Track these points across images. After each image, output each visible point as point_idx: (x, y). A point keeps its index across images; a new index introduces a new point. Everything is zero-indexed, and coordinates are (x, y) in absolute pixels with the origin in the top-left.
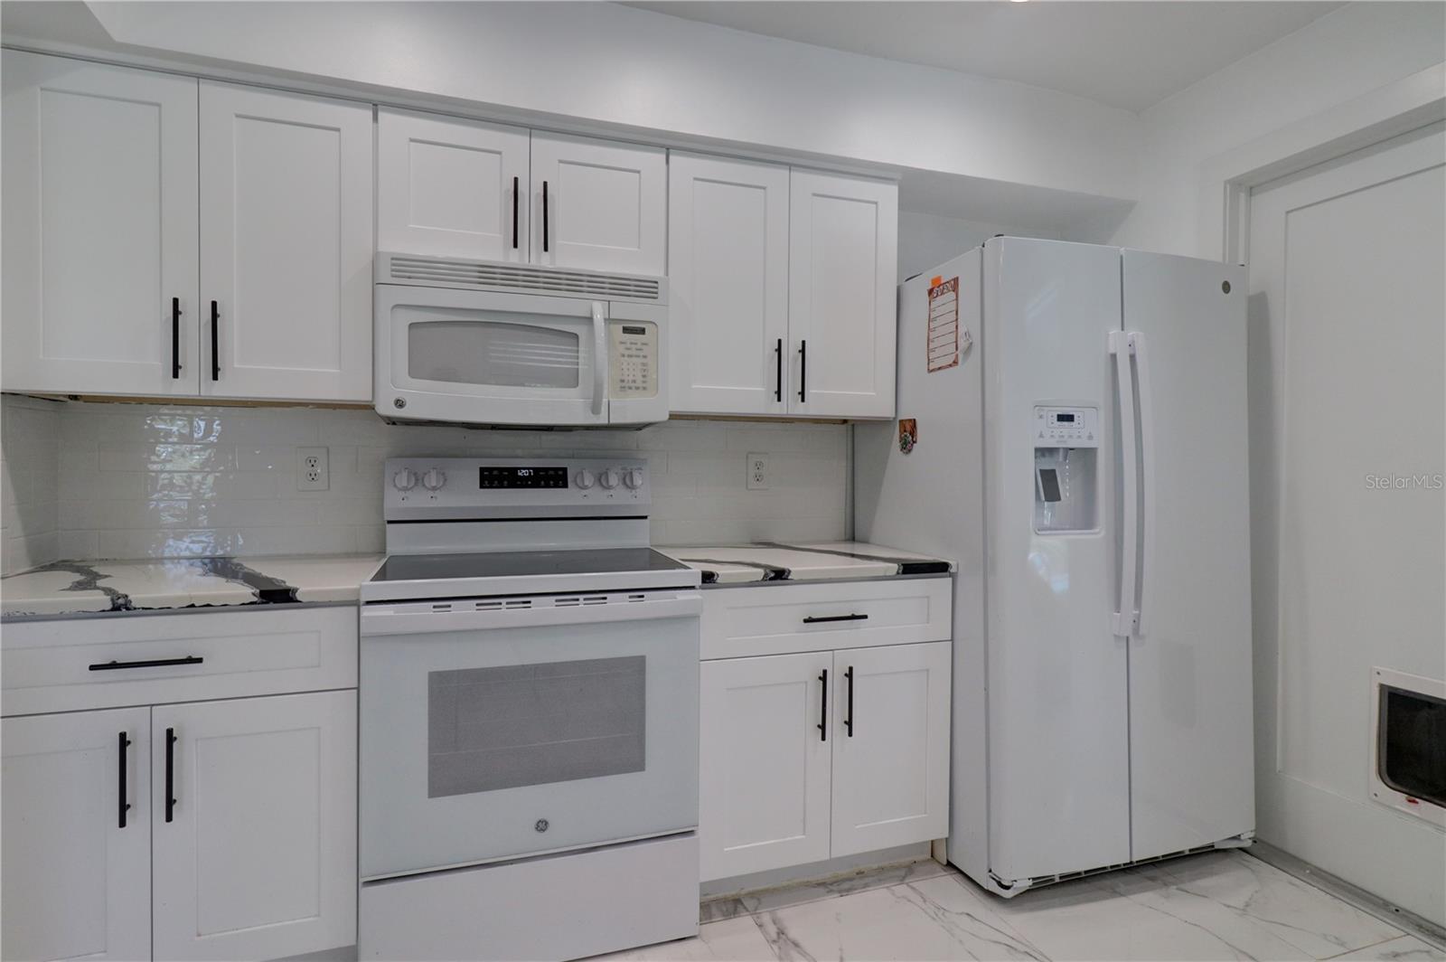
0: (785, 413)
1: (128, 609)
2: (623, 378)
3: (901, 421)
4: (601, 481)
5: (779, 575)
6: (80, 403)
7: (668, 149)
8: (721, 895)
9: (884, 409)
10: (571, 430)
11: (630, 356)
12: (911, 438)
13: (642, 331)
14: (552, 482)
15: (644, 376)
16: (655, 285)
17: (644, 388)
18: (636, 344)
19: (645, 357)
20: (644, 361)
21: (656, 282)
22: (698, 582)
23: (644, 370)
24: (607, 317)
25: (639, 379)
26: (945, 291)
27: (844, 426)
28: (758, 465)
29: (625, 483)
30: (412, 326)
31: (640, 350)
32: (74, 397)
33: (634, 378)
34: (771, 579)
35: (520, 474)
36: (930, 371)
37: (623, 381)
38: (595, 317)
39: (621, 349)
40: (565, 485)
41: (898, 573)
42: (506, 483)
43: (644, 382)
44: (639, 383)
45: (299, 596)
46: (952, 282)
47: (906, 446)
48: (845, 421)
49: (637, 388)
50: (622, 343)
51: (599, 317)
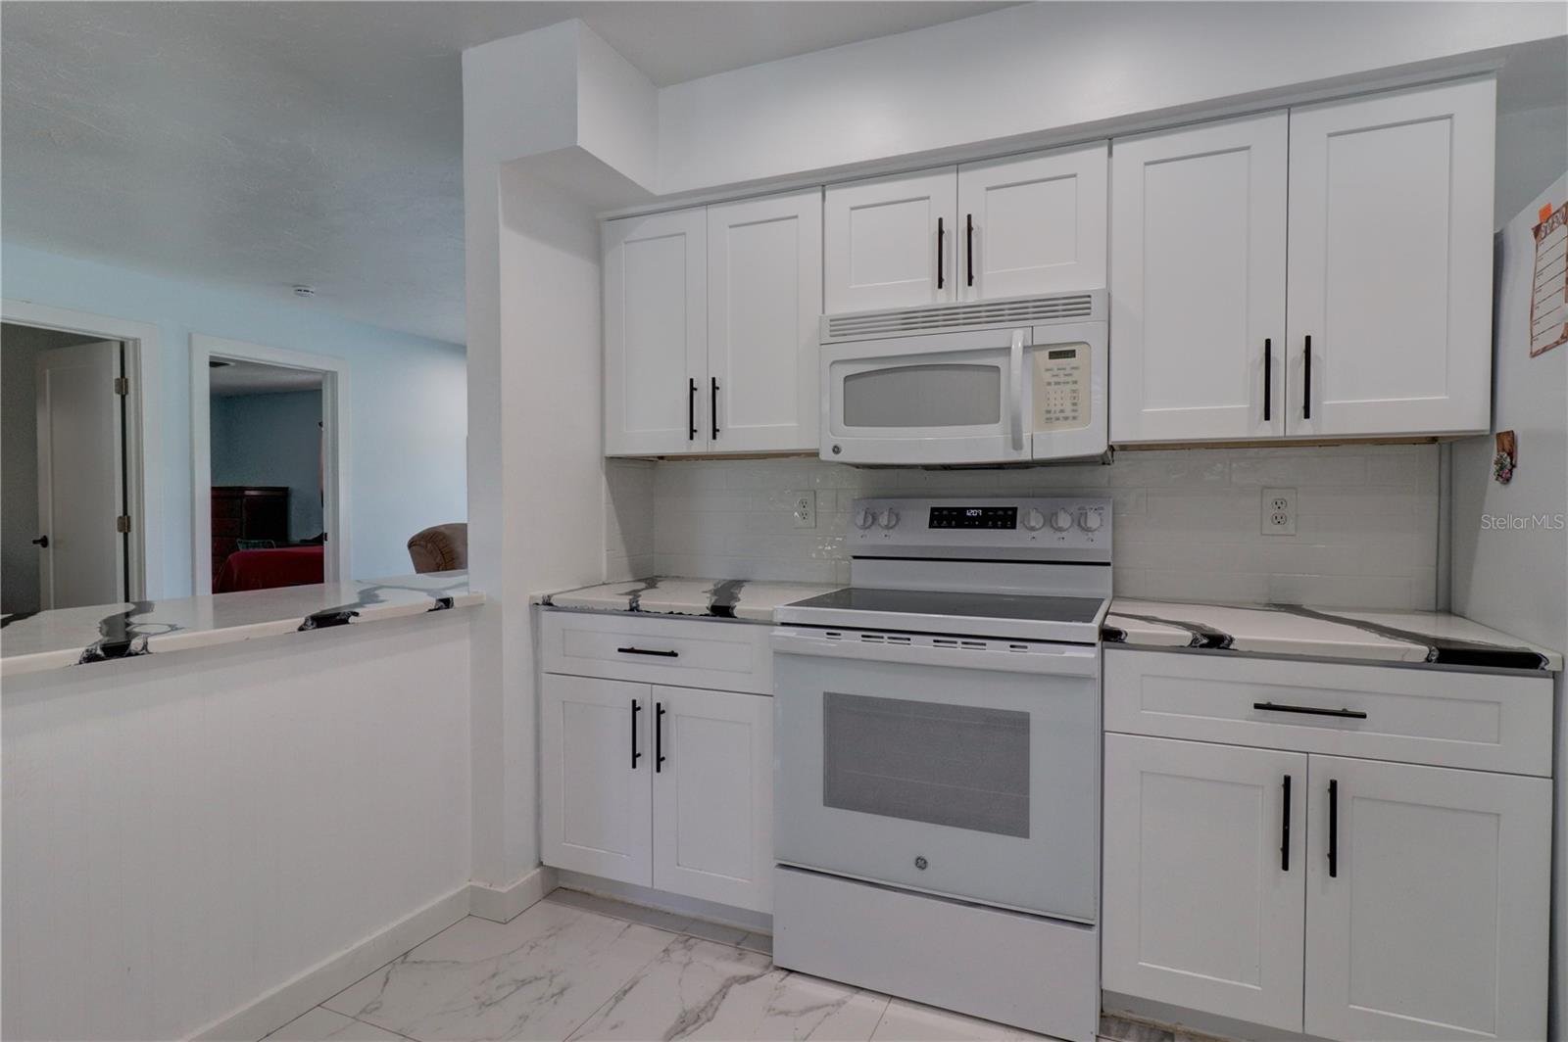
0: (1282, 434)
1: (638, 611)
2: (1049, 409)
3: (1499, 435)
4: (1050, 521)
5: (1216, 643)
6: (665, 461)
7: (1110, 139)
8: (1148, 1019)
9: (1471, 418)
10: (1027, 468)
11: (1057, 383)
12: (1509, 460)
13: (1071, 354)
14: (999, 523)
15: (1074, 404)
16: (1087, 299)
17: (1074, 418)
18: (1064, 369)
19: (1075, 382)
20: (1074, 387)
21: (1089, 296)
22: (1095, 638)
23: (1075, 398)
24: (1030, 343)
25: (1068, 407)
26: (1556, 225)
27: (1434, 447)
28: (1279, 504)
29: (1079, 525)
30: (847, 379)
31: (1070, 375)
32: (661, 458)
33: (1062, 408)
34: (1202, 646)
35: (968, 514)
36: (1534, 355)
37: (1049, 412)
38: (1013, 347)
39: (1047, 377)
40: (1013, 527)
41: (1428, 660)
42: (953, 523)
43: (1074, 411)
44: (1068, 413)
45: (736, 612)
46: (1564, 209)
47: (1505, 474)
48: (1433, 440)
49: (1066, 418)
50: (1047, 370)
51: (1017, 346)
